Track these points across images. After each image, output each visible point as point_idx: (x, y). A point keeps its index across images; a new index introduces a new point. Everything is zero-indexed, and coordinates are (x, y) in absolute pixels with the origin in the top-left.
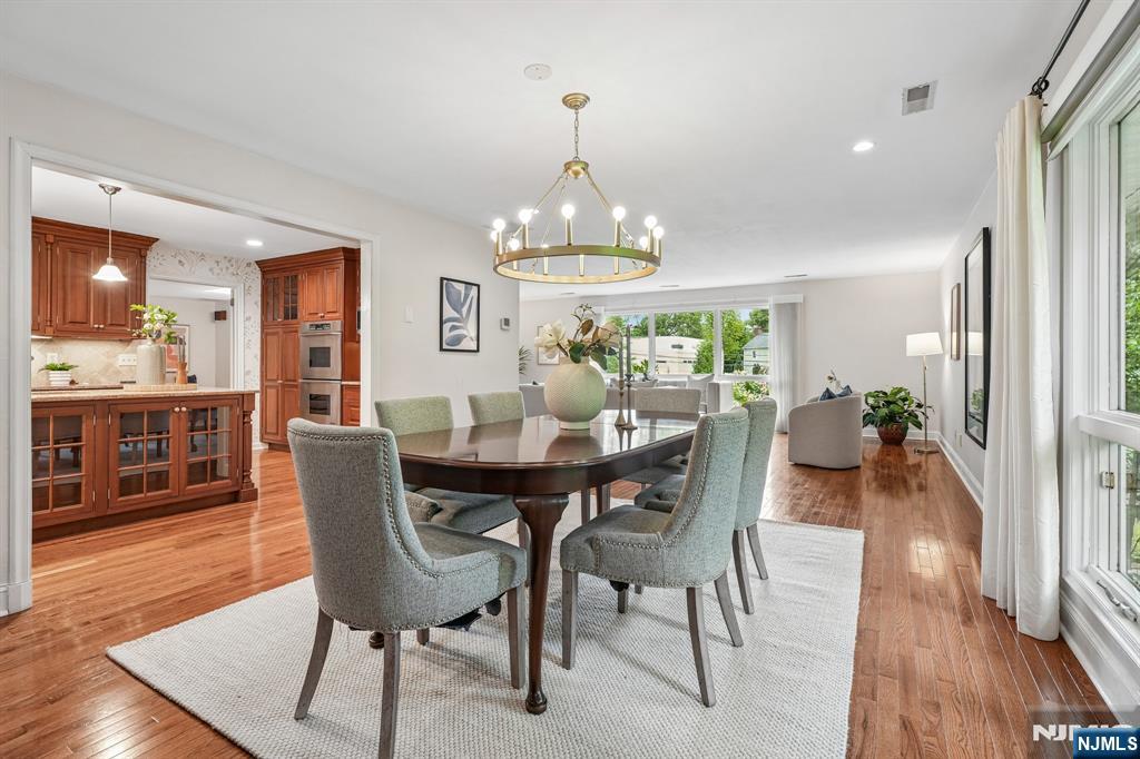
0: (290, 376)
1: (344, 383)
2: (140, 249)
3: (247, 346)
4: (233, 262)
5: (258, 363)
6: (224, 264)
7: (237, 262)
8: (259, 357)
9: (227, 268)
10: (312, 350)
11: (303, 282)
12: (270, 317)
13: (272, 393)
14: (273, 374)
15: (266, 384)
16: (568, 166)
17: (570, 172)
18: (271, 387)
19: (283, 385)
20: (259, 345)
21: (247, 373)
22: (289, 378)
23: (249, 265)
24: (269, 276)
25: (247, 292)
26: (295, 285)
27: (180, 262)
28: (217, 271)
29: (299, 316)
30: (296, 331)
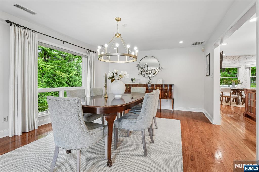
16: (116, 35)
17: (116, 36)
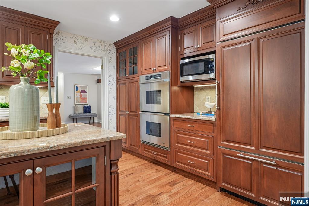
0: (133, 109)
1: (171, 116)
2: (49, 29)
3: (110, 92)
4: (102, 43)
5: (115, 101)
6: (98, 44)
7: (104, 43)
8: (116, 98)
9: (99, 46)
10: (147, 93)
11: (141, 49)
12: (121, 75)
13: (123, 119)
14: (123, 107)
15: (120, 113)
18: (122, 115)
19: (129, 115)
20: (115, 91)
21: (110, 107)
22: (132, 110)
23: (110, 45)
24: (120, 51)
25: (109, 60)
26: (136, 53)
27: (75, 41)
28: (94, 48)
29: (138, 72)
30: (137, 82)
